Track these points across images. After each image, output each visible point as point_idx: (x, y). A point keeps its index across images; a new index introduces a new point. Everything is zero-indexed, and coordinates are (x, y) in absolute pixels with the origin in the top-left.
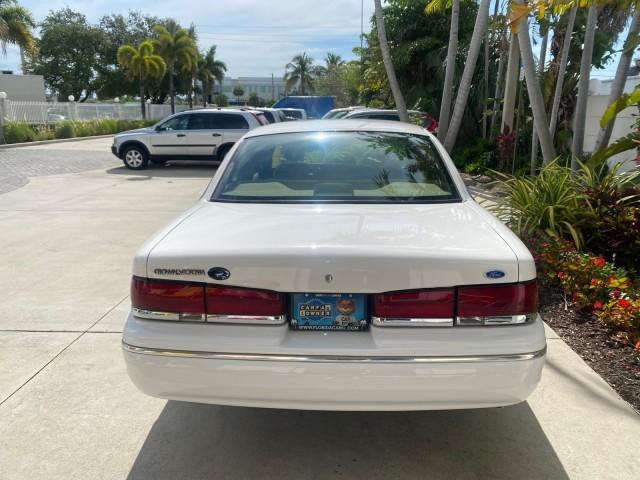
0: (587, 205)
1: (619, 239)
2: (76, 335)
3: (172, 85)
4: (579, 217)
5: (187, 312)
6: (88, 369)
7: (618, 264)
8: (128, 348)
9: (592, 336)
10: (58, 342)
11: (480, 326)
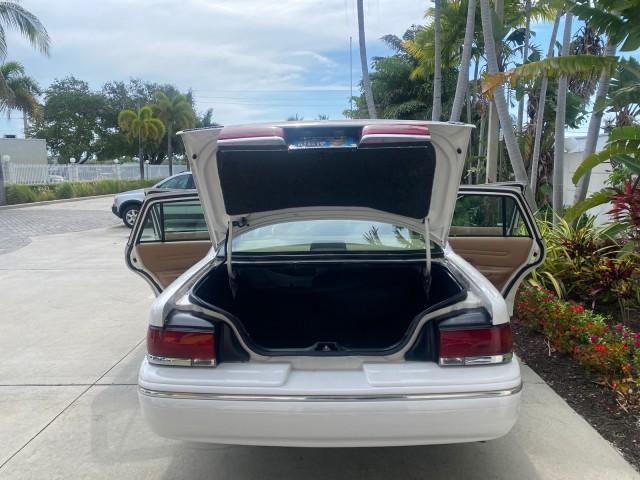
0: (566, 257)
1: (596, 288)
2: (85, 388)
3: (169, 146)
4: (559, 267)
5: (198, 358)
6: (97, 420)
7: (597, 311)
8: (144, 392)
9: (574, 380)
10: (67, 394)
11: (461, 366)
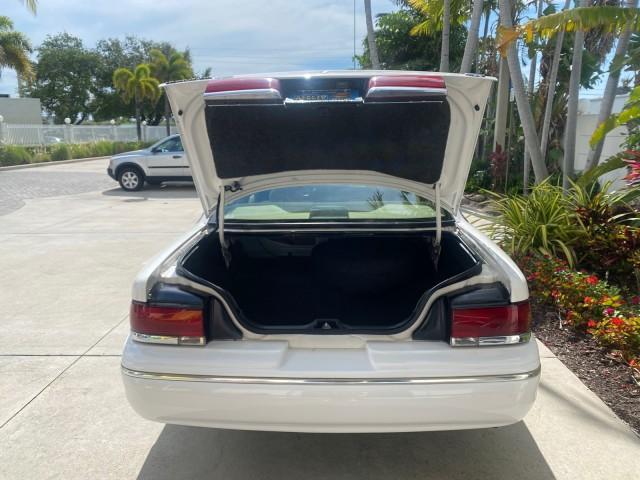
0: (579, 224)
1: (611, 257)
2: (73, 359)
4: (571, 236)
5: (186, 335)
6: (85, 394)
7: (611, 282)
8: (127, 372)
9: (587, 354)
10: (55, 366)
11: (475, 347)
